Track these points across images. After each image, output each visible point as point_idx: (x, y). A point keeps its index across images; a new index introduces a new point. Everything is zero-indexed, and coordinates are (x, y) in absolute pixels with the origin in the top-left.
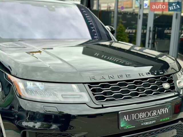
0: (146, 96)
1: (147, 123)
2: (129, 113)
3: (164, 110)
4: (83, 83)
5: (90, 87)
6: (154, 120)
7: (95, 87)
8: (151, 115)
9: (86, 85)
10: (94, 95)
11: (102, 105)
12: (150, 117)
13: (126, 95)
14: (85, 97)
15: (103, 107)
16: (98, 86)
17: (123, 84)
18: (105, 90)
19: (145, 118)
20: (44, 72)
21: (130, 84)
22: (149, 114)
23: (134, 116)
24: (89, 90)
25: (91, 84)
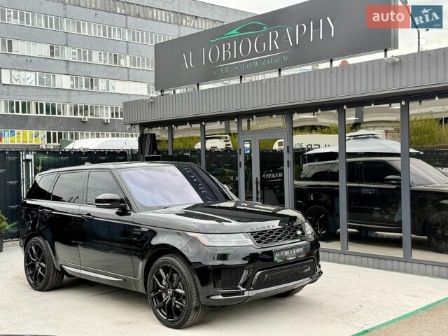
1: (290, 259)
2: (279, 251)
3: (300, 249)
4: (247, 233)
5: (252, 235)
6: (295, 257)
7: (254, 235)
8: (293, 252)
9: (249, 234)
10: (255, 240)
11: (261, 246)
12: (292, 254)
13: (275, 239)
14: (250, 241)
15: (262, 248)
16: (256, 234)
17: (271, 232)
18: (261, 237)
19: (289, 254)
21: (276, 232)
22: (291, 252)
23: (282, 253)
24: (252, 237)
25: (252, 233)
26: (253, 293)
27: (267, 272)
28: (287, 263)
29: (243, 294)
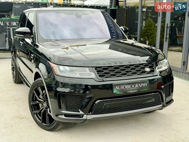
0: (132, 75)
1: (131, 92)
2: (120, 85)
3: (144, 84)
4: (92, 67)
5: (96, 69)
6: (136, 90)
7: (99, 69)
8: (134, 87)
9: (94, 68)
10: (98, 74)
11: (103, 80)
12: (133, 88)
13: (118, 74)
14: (93, 75)
15: (103, 81)
16: (101, 69)
17: (117, 68)
18: (105, 71)
19: (130, 88)
20: (70, 60)
21: (122, 68)
22: (133, 86)
23: (122, 87)
24: (95, 71)
25: (96, 68)
26: (90, 117)
27: (106, 101)
28: (127, 95)
29: (82, 117)
